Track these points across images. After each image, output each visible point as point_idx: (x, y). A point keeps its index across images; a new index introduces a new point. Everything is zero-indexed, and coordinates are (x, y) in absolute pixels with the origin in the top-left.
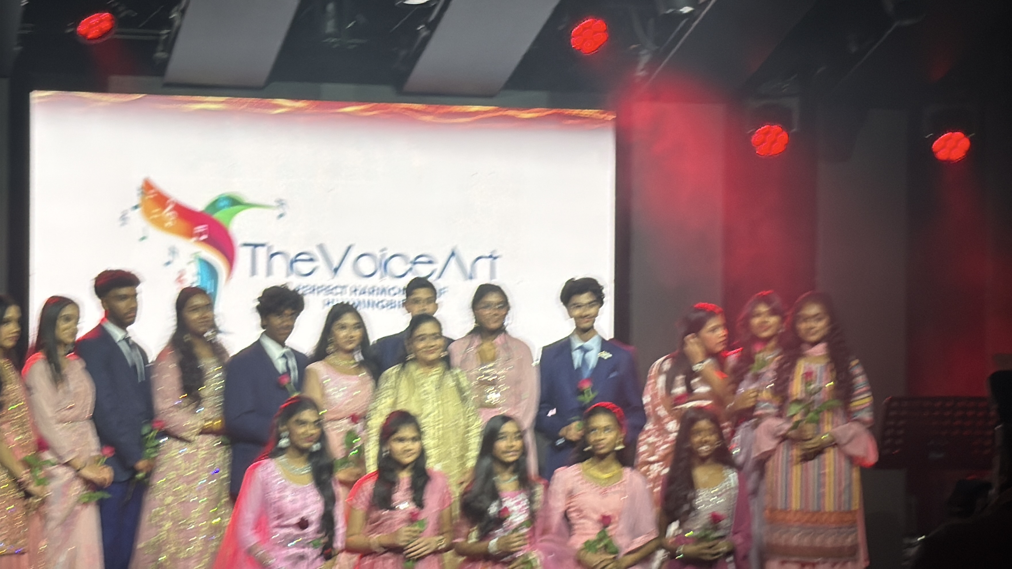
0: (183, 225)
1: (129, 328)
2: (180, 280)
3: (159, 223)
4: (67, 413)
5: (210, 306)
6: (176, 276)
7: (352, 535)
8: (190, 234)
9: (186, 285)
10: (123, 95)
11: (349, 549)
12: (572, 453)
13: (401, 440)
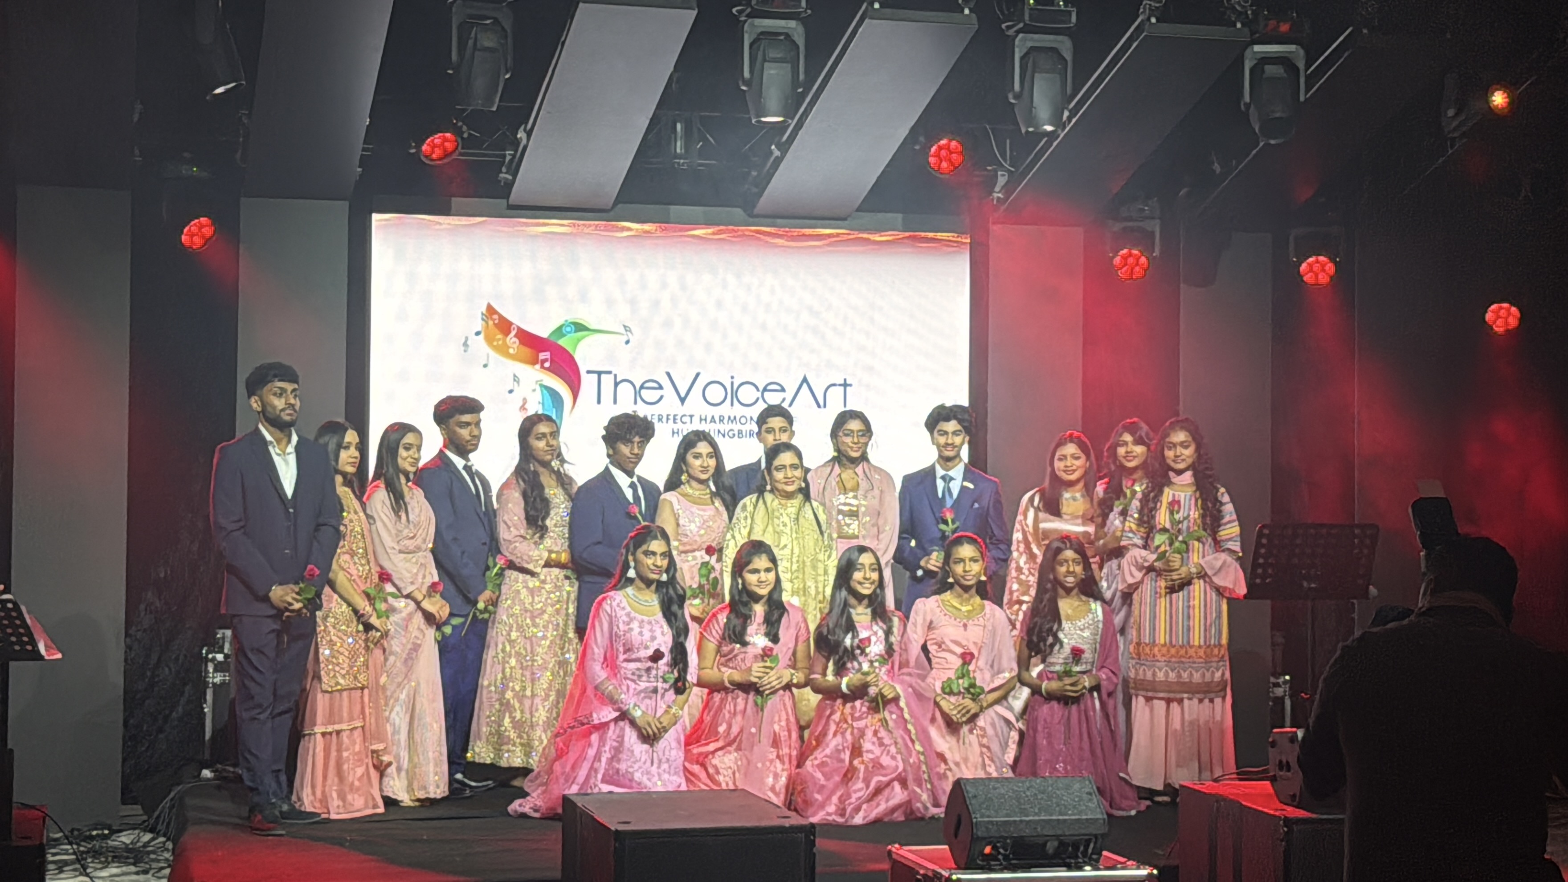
0: (526, 351)
1: (471, 456)
2: (523, 408)
3: (503, 350)
4: (407, 542)
5: (555, 434)
6: (521, 404)
7: (703, 669)
8: (533, 362)
9: (531, 412)
10: (464, 218)
11: (700, 684)
12: (932, 583)
13: (756, 571)
